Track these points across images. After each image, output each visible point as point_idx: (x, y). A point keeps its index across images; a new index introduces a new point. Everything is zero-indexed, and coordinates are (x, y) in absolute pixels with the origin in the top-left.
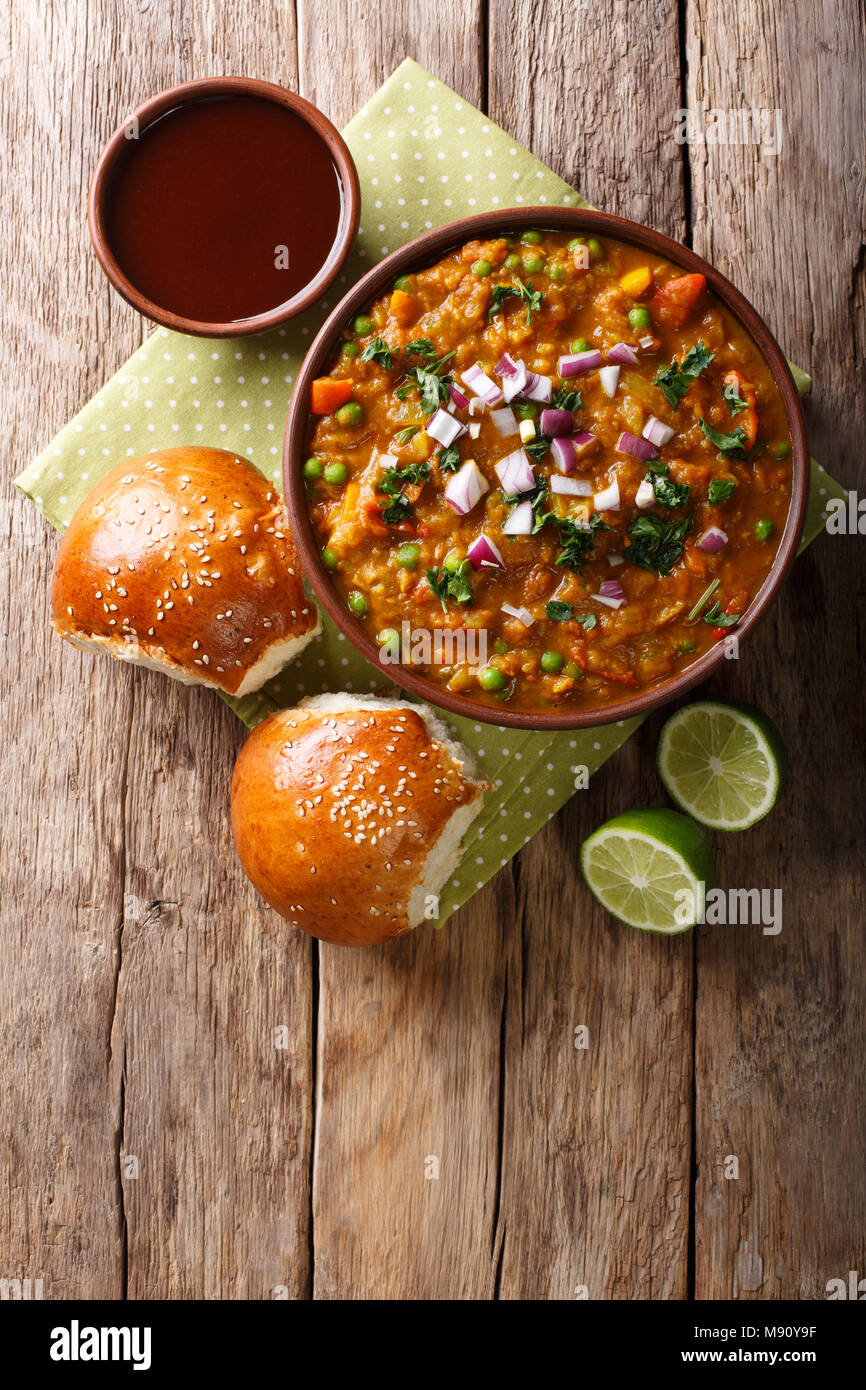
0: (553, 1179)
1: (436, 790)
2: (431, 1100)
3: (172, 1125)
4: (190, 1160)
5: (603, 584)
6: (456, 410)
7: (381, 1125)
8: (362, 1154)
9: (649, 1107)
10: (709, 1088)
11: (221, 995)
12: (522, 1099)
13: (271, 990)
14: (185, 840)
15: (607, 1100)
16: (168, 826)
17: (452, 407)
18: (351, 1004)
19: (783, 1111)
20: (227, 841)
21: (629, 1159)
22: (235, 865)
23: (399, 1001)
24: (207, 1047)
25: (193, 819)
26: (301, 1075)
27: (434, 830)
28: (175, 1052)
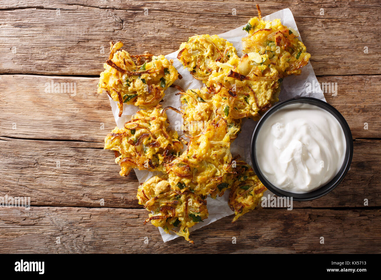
0: (25, 157)
2: (52, 116)
3: (46, 26)
4: (35, 32)
7: (45, 99)
8: (35, 92)
9: (49, 191)
10: (56, 211)
11: (90, 44)
12: (53, 147)
13: (93, 61)
14: (145, 31)
15: (53, 176)
16: (150, 26)
18: (87, 88)
19: (49, 237)
20: (144, 46)
21: (32, 184)
22: (136, 48)
23: (87, 105)
24: (74, 38)
25: (153, 34)
26: (64, 71)
28: (72, 28)
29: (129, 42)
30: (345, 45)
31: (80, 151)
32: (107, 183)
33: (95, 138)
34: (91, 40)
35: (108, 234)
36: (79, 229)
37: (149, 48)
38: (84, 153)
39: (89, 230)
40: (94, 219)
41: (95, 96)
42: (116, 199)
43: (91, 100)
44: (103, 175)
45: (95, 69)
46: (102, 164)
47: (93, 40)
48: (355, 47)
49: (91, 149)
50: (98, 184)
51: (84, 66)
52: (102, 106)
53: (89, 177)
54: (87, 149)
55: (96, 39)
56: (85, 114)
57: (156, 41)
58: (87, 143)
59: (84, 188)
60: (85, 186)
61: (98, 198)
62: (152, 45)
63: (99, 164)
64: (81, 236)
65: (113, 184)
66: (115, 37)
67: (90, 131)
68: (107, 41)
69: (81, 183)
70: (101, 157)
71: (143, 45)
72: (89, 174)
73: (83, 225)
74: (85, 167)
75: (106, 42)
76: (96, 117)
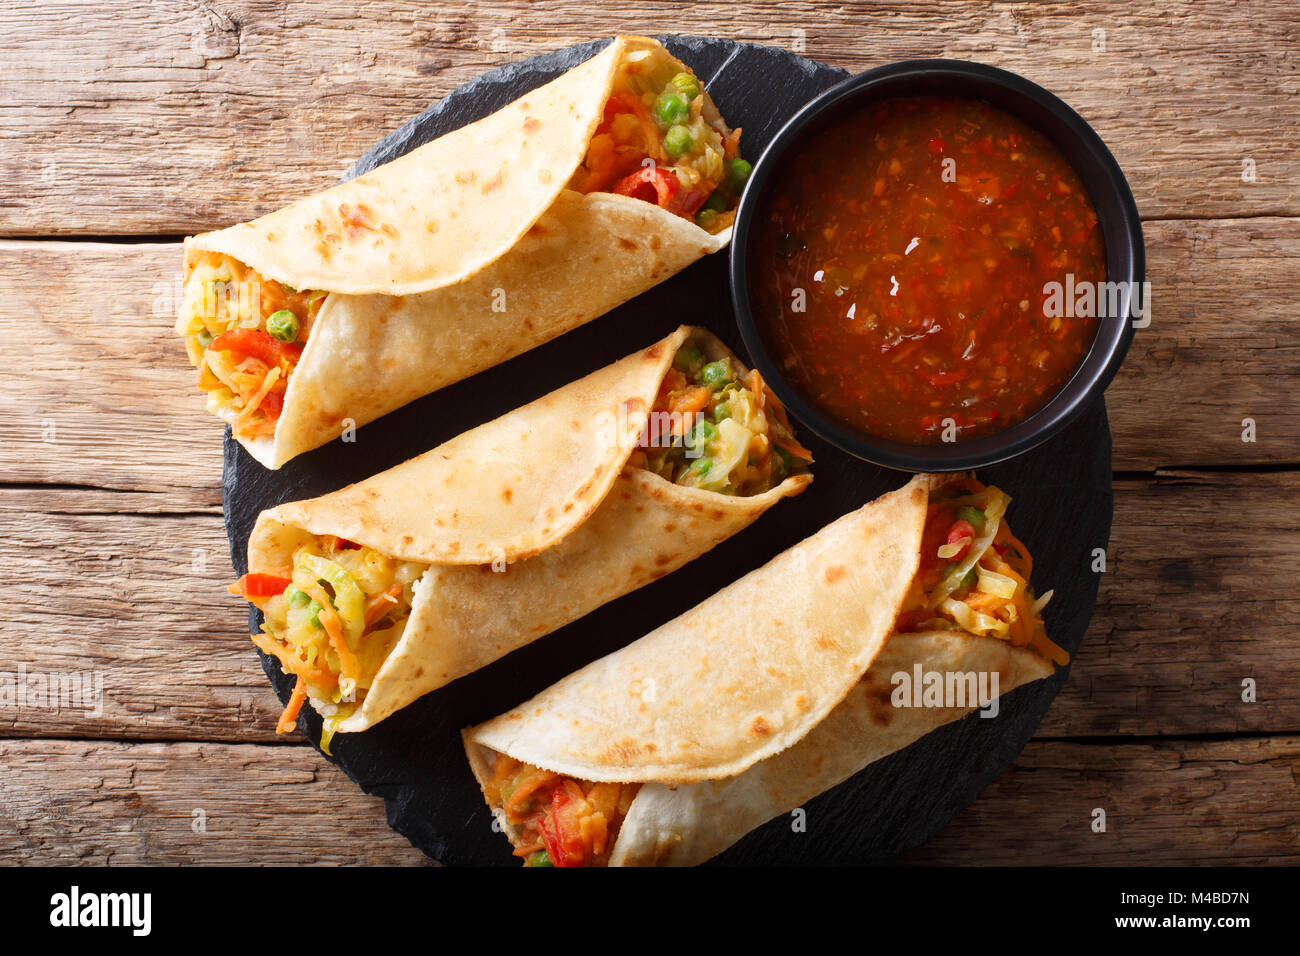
29: (262, 106)
30: (1109, 103)
31: (81, 527)
32: (188, 649)
33: (141, 476)
34: (117, 100)
35: (200, 845)
36: (92, 825)
37: (338, 129)
38: (99, 535)
39: (127, 827)
40: (146, 786)
41: (138, 313)
42: (222, 711)
43: (125, 331)
44: (174, 617)
45: (134, 210)
46: (168, 574)
47: (128, 100)
48: (1145, 112)
49: (124, 518)
50: (153, 653)
51: (92, 200)
52: (165, 351)
53: (120, 623)
54: (110, 518)
55: (138, 97)
56: (103, 384)
57: (366, 100)
58: (109, 495)
59: (102, 666)
60: (107, 660)
61: (156, 705)
62: (350, 116)
63: (156, 576)
64: (97, 852)
65: (212, 651)
66: (209, 86)
67: (122, 449)
68: (180, 102)
69: (91, 647)
70: (162, 548)
71: (316, 115)
72: (119, 613)
73: (108, 809)
74: (102, 585)
75: (179, 106)
76: (141, 396)
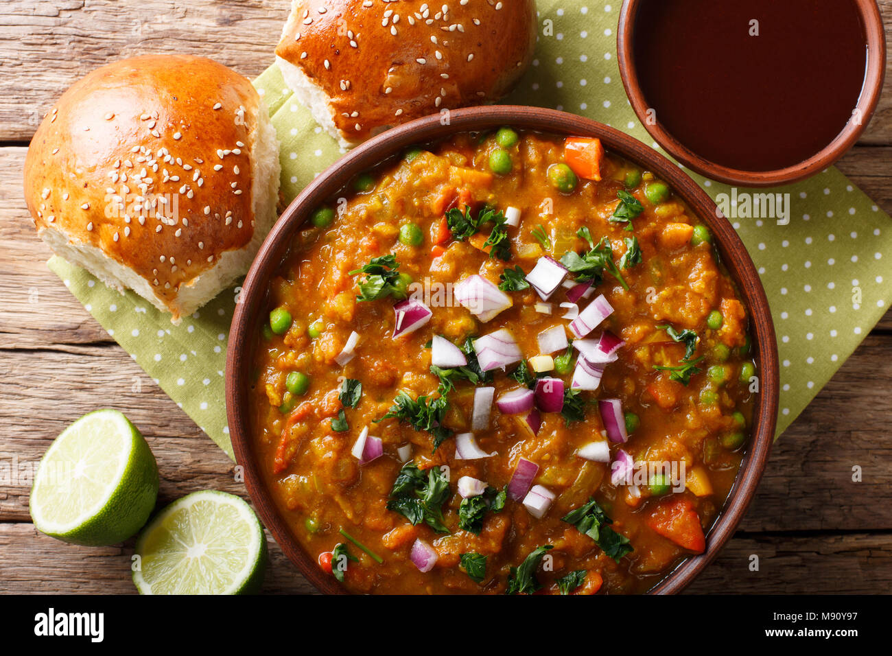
1: (162, 258)
5: (380, 440)
6: (566, 289)
17: (569, 285)
27: (122, 255)
